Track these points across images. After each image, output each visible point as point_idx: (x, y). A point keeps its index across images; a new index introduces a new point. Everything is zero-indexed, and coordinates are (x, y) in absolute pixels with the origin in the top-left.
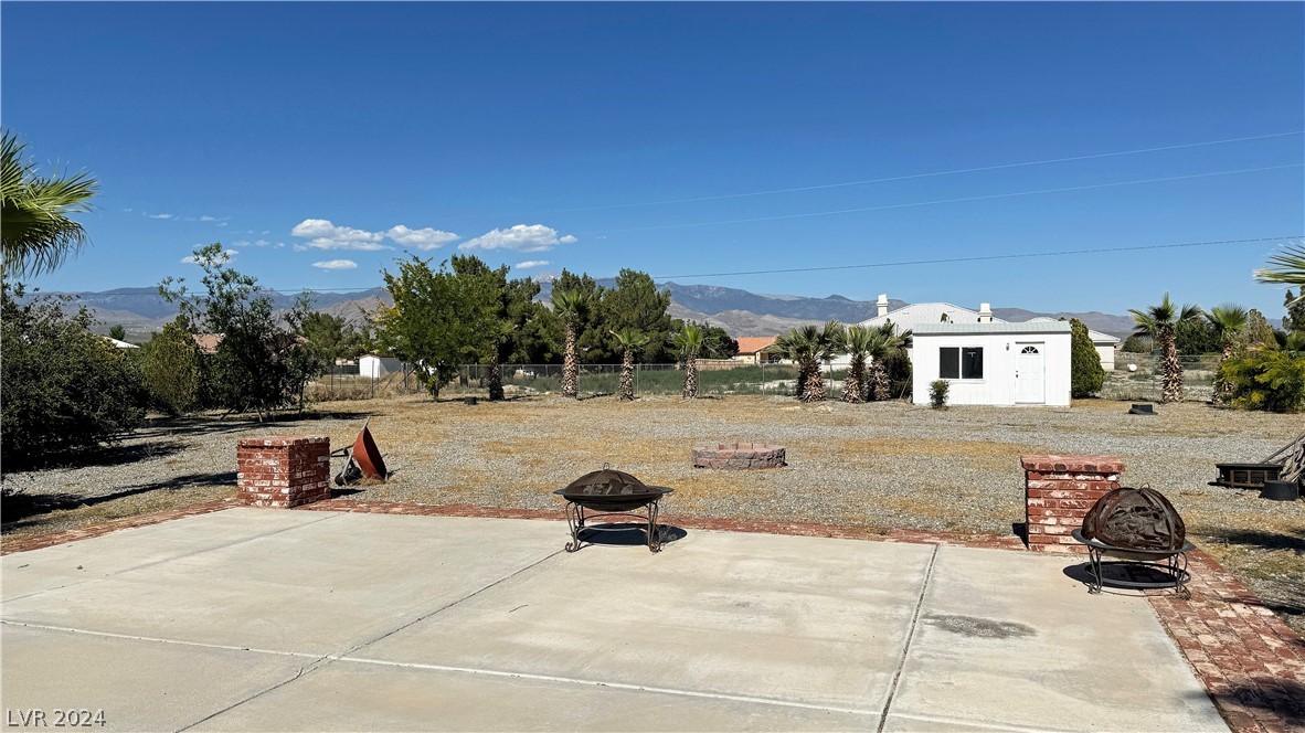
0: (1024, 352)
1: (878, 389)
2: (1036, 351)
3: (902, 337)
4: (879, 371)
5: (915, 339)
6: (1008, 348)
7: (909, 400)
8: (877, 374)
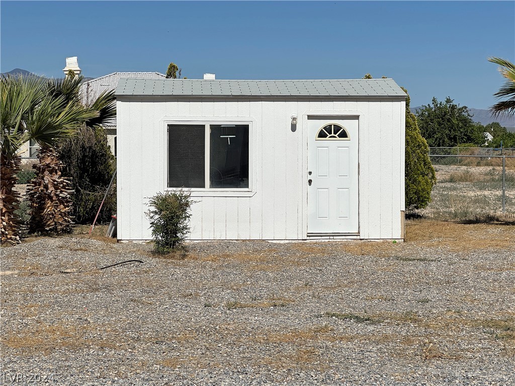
0: (322, 135)
1: (49, 207)
2: (344, 135)
3: (96, 105)
4: (52, 171)
5: (119, 106)
6: (294, 128)
7: (109, 228)
8: (47, 179)
